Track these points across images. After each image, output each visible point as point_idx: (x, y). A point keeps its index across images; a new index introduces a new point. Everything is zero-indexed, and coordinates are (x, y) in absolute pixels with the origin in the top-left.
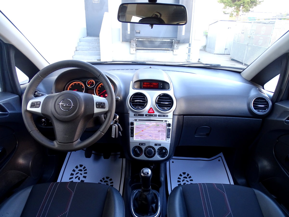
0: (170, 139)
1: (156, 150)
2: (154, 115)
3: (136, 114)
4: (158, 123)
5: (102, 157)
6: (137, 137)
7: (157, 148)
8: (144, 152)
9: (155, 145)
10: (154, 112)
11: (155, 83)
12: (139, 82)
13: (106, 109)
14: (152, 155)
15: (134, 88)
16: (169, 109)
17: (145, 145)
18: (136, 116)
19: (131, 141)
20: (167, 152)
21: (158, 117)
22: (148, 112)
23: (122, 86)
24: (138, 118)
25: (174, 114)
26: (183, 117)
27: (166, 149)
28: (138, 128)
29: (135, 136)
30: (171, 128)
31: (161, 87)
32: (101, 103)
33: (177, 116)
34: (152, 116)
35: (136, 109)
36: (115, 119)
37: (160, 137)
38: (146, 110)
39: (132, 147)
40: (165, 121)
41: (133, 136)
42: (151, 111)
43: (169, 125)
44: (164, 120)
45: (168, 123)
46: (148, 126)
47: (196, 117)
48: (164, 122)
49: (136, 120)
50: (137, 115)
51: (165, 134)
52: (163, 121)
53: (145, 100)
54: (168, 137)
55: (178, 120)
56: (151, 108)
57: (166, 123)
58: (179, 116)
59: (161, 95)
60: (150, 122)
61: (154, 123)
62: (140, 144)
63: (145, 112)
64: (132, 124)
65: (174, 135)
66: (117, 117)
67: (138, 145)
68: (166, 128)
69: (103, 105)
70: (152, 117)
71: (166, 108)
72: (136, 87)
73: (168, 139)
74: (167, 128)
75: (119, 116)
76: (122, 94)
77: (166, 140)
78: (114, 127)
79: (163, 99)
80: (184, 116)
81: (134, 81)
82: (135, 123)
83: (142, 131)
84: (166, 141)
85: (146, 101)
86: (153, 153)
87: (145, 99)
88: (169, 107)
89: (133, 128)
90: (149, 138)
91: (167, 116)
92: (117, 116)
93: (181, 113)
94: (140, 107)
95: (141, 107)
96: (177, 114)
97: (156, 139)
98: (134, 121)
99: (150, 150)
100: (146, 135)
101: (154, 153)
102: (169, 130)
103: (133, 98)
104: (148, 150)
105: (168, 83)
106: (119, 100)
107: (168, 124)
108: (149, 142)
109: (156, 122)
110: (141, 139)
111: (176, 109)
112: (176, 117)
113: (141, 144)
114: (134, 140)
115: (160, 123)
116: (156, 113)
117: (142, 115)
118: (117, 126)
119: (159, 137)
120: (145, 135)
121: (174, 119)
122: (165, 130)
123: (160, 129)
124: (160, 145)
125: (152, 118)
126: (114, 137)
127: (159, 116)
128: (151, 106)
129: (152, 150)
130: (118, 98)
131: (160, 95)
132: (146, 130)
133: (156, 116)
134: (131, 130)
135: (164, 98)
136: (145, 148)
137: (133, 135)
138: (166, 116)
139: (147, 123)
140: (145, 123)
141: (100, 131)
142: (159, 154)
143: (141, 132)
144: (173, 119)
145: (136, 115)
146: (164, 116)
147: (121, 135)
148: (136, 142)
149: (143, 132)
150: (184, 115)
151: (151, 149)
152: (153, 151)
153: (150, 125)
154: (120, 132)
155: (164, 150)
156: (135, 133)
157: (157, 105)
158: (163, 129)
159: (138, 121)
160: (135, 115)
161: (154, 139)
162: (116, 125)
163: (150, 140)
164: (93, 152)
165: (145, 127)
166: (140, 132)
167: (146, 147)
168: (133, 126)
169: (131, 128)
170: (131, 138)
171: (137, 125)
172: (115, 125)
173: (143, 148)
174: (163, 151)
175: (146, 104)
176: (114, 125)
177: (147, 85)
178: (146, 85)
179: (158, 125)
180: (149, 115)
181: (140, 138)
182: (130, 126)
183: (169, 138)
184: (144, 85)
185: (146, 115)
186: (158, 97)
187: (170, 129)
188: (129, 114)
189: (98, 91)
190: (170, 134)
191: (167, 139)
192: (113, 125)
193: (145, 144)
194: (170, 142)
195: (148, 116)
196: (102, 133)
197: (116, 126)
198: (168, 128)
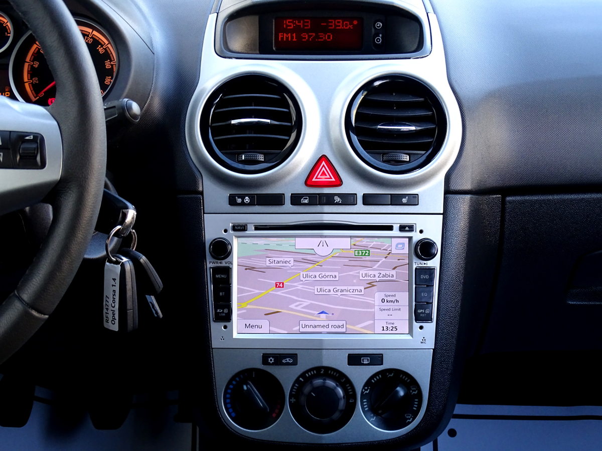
0: (430, 328)
1: (359, 386)
2: (337, 199)
3: (242, 197)
4: (365, 242)
5: (90, 424)
6: (248, 322)
7: (360, 376)
8: (293, 400)
9: (349, 364)
10: (339, 182)
11: (344, 19)
12: (256, 19)
13: (52, 172)
14: (336, 415)
15: (225, 51)
16: (424, 158)
17: (295, 363)
18: (243, 204)
19: (216, 343)
20: (420, 395)
21: (360, 207)
22: (308, 182)
23: (159, 41)
24: (254, 217)
25: (454, 187)
26: (503, 202)
27: (408, 381)
28: (252, 268)
29: (239, 315)
30: (435, 263)
31: (379, 40)
32: (20, 137)
33: (468, 197)
34: (329, 200)
35: (240, 166)
36: (119, 227)
37: (379, 315)
38: (293, 170)
39: (222, 376)
40: (402, 228)
41: (228, 318)
42: (324, 174)
43: (425, 249)
44: (396, 221)
45: (417, 237)
46: (307, 259)
47: (572, 200)
48: (396, 232)
49: (240, 228)
50: (247, 199)
51: (404, 299)
52: (390, 228)
53: (288, 117)
54: (420, 314)
55: (476, 217)
56: (324, 158)
57: (410, 238)
58: (480, 198)
59: (377, 83)
60: (321, 236)
61: (340, 242)
62: (265, 357)
63: (288, 179)
64: (222, 249)
65: (454, 303)
66: (125, 216)
67: (259, 365)
68: (410, 264)
69: (34, 146)
70: (327, 208)
71: (407, 158)
72: (237, 44)
73: (421, 328)
74: (415, 266)
75: (137, 209)
76: (161, 83)
77: (411, 332)
78: (112, 271)
79: (388, 106)
80: (508, 199)
81: (223, 15)
82: (236, 244)
83: (279, 285)
84: (409, 337)
85: (294, 117)
86: (342, 404)
87: (288, 107)
88: (424, 147)
89: (228, 271)
90: (313, 323)
91: (413, 200)
92: (127, 208)
93: (492, 182)
94: (261, 158)
95: (265, 154)
96: (468, 186)
97: (358, 328)
98: (231, 232)
99: (324, 389)
100: (300, 306)
101: (347, 403)
102: (423, 278)
103: (219, 106)
104: (315, 389)
105: (413, 19)
106: (135, 116)
107: (420, 241)
108: (317, 348)
109: (351, 237)
110: (272, 329)
111: (462, 159)
112: (463, 204)
113: (271, 360)
114: (235, 335)
115: (375, 242)
116: (351, 185)
117: (276, 200)
118: (129, 266)
119: (372, 317)
120: (292, 306)
121: (451, 216)
122: (403, 276)
123: (376, 273)
124: (376, 359)
125: (330, 215)
126: (115, 328)
127: (368, 200)
128: (320, 145)
129: (332, 391)
130: (129, 108)
131: (368, 87)
132: (298, 280)
133: (348, 199)
134: (215, 282)
135: (394, 98)
136: (297, 381)
137: (226, 311)
138: (404, 200)
139: (305, 242)
140: (292, 240)
141: (20, 299)
142: (374, 409)
143: (272, 290)
144: (445, 214)
145: (239, 200)
146: (396, 200)
147: (161, 316)
148: (245, 349)
149: (280, 292)
150: (504, 191)
151: (331, 383)
152: (340, 391)
153: (322, 251)
154: (152, 299)
155: (398, 389)
156: (240, 300)
157: (354, 138)
158: (394, 272)
159: (251, 231)
160: (232, 201)
161: (344, 330)
162: (125, 259)
163: (320, 333)
164: (39, 392)
165: (292, 263)
166: (265, 293)
167: (303, 375)
168: (224, 264)
169: (216, 270)
170: (216, 328)
171: (249, 257)
172: (117, 263)
173: (287, 377)
174: (397, 392)
175: (294, 135)
176: (111, 261)
177: (298, 30)
178: (292, 31)
179: (365, 252)
180: (311, 196)
181: (265, 323)
182: (210, 264)
183: (428, 319)
184: (283, 36)
185: (296, 199)
186: (360, 98)
187: (431, 271)
188: (202, 193)
189: (33, 72)
190: (432, 297)
191: (416, 325)
192: (106, 258)
193: (294, 356)
194: (431, 344)
195: (306, 201)
196: (35, 313)
197: (123, 265)
198: (417, 263)
